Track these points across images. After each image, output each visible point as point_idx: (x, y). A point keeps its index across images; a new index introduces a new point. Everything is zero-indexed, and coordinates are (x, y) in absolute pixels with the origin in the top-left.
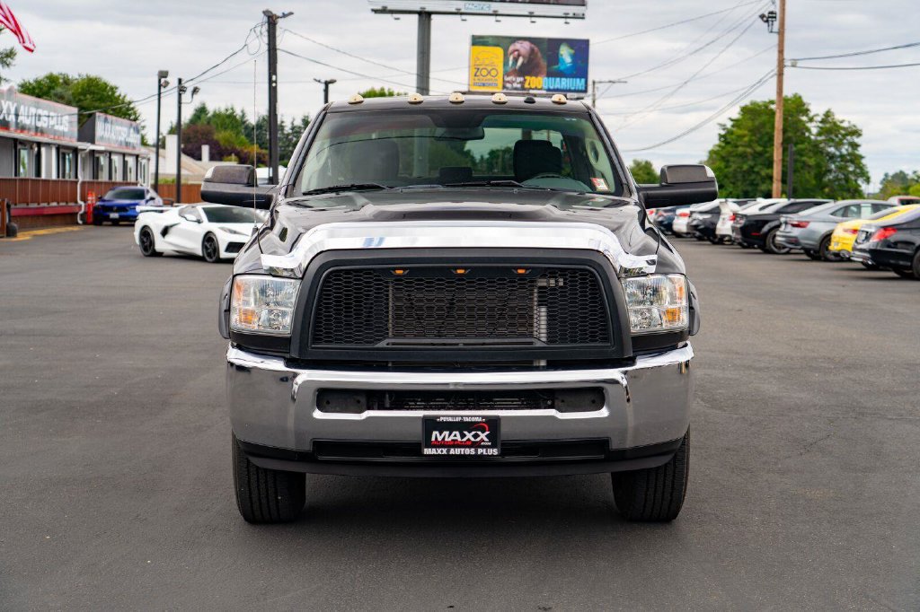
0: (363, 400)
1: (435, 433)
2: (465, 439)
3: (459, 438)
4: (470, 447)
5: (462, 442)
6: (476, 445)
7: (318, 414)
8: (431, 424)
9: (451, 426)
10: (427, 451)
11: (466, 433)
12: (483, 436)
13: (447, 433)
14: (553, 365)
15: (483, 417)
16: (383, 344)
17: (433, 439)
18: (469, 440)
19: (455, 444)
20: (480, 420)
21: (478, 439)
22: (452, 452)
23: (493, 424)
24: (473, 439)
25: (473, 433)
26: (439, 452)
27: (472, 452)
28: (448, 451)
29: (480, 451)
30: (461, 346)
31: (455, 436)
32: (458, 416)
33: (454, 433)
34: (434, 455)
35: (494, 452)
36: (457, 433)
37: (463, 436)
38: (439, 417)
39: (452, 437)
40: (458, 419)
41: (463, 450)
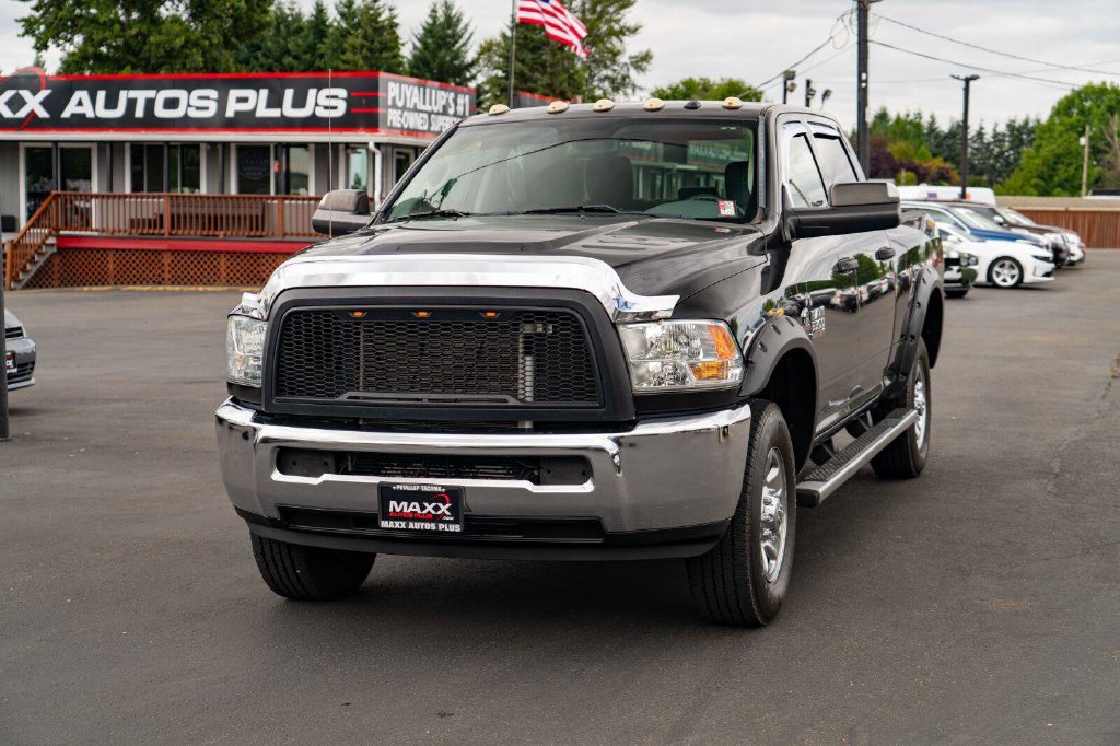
0: (331, 461)
1: (393, 503)
2: (425, 512)
3: (418, 510)
4: (430, 521)
5: (422, 515)
6: (437, 519)
7: (277, 476)
8: (386, 493)
9: (409, 496)
10: (384, 524)
11: (426, 504)
12: (444, 509)
13: (405, 504)
14: (541, 427)
15: (443, 487)
16: (343, 398)
17: (391, 510)
18: (429, 512)
19: (415, 517)
20: (439, 489)
21: (439, 513)
22: (411, 526)
23: (454, 495)
24: (433, 512)
25: (434, 504)
26: (397, 526)
27: (432, 526)
28: (407, 525)
29: (441, 526)
30: (425, 402)
31: (414, 507)
32: (416, 485)
33: (413, 504)
34: (391, 529)
35: (457, 528)
36: (417, 504)
37: (423, 508)
38: (395, 484)
39: (411, 509)
40: (415, 488)
41: (422, 524)
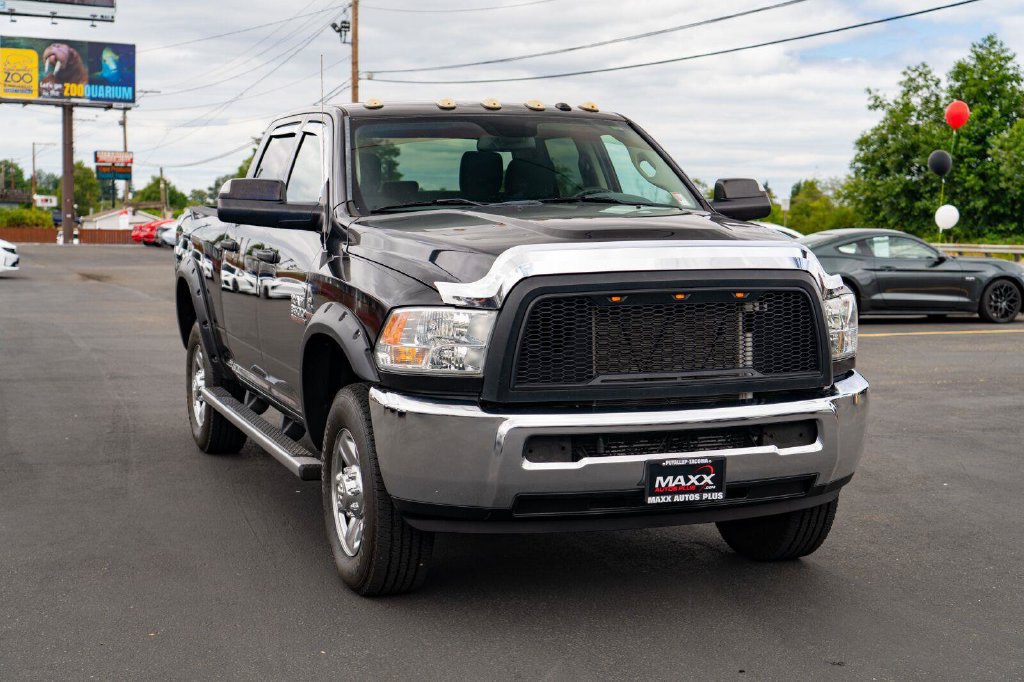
1: (660, 479)
2: (689, 484)
3: (683, 483)
4: (694, 492)
5: (686, 487)
6: (701, 489)
7: (528, 465)
8: (655, 469)
9: (675, 471)
10: (652, 500)
11: (691, 477)
12: (707, 479)
13: (670, 478)
15: (709, 458)
16: (597, 382)
17: (657, 486)
18: (693, 484)
19: (679, 490)
20: (706, 461)
21: (703, 483)
22: (677, 498)
23: (719, 464)
24: (697, 483)
25: (698, 476)
26: (663, 500)
27: (696, 497)
28: (672, 499)
29: (705, 496)
30: (679, 380)
31: (679, 481)
32: (684, 459)
33: (679, 477)
34: (658, 504)
35: (720, 496)
36: (681, 478)
37: (687, 480)
38: (664, 461)
39: (676, 482)
40: (684, 462)
41: (687, 496)
